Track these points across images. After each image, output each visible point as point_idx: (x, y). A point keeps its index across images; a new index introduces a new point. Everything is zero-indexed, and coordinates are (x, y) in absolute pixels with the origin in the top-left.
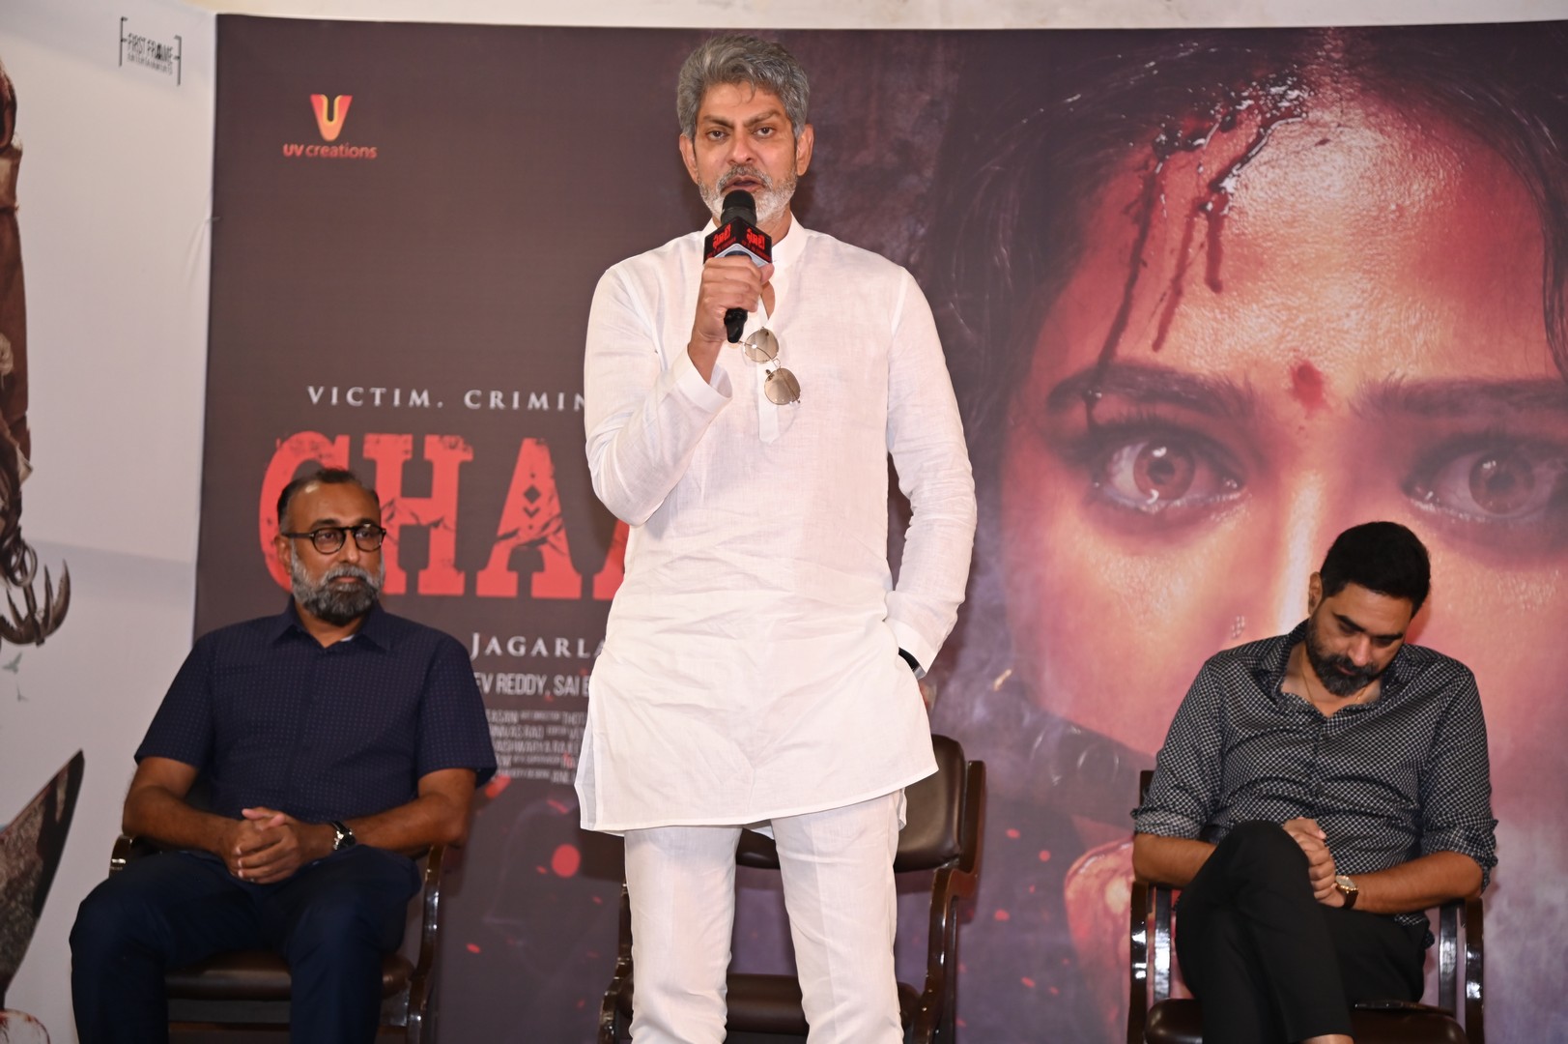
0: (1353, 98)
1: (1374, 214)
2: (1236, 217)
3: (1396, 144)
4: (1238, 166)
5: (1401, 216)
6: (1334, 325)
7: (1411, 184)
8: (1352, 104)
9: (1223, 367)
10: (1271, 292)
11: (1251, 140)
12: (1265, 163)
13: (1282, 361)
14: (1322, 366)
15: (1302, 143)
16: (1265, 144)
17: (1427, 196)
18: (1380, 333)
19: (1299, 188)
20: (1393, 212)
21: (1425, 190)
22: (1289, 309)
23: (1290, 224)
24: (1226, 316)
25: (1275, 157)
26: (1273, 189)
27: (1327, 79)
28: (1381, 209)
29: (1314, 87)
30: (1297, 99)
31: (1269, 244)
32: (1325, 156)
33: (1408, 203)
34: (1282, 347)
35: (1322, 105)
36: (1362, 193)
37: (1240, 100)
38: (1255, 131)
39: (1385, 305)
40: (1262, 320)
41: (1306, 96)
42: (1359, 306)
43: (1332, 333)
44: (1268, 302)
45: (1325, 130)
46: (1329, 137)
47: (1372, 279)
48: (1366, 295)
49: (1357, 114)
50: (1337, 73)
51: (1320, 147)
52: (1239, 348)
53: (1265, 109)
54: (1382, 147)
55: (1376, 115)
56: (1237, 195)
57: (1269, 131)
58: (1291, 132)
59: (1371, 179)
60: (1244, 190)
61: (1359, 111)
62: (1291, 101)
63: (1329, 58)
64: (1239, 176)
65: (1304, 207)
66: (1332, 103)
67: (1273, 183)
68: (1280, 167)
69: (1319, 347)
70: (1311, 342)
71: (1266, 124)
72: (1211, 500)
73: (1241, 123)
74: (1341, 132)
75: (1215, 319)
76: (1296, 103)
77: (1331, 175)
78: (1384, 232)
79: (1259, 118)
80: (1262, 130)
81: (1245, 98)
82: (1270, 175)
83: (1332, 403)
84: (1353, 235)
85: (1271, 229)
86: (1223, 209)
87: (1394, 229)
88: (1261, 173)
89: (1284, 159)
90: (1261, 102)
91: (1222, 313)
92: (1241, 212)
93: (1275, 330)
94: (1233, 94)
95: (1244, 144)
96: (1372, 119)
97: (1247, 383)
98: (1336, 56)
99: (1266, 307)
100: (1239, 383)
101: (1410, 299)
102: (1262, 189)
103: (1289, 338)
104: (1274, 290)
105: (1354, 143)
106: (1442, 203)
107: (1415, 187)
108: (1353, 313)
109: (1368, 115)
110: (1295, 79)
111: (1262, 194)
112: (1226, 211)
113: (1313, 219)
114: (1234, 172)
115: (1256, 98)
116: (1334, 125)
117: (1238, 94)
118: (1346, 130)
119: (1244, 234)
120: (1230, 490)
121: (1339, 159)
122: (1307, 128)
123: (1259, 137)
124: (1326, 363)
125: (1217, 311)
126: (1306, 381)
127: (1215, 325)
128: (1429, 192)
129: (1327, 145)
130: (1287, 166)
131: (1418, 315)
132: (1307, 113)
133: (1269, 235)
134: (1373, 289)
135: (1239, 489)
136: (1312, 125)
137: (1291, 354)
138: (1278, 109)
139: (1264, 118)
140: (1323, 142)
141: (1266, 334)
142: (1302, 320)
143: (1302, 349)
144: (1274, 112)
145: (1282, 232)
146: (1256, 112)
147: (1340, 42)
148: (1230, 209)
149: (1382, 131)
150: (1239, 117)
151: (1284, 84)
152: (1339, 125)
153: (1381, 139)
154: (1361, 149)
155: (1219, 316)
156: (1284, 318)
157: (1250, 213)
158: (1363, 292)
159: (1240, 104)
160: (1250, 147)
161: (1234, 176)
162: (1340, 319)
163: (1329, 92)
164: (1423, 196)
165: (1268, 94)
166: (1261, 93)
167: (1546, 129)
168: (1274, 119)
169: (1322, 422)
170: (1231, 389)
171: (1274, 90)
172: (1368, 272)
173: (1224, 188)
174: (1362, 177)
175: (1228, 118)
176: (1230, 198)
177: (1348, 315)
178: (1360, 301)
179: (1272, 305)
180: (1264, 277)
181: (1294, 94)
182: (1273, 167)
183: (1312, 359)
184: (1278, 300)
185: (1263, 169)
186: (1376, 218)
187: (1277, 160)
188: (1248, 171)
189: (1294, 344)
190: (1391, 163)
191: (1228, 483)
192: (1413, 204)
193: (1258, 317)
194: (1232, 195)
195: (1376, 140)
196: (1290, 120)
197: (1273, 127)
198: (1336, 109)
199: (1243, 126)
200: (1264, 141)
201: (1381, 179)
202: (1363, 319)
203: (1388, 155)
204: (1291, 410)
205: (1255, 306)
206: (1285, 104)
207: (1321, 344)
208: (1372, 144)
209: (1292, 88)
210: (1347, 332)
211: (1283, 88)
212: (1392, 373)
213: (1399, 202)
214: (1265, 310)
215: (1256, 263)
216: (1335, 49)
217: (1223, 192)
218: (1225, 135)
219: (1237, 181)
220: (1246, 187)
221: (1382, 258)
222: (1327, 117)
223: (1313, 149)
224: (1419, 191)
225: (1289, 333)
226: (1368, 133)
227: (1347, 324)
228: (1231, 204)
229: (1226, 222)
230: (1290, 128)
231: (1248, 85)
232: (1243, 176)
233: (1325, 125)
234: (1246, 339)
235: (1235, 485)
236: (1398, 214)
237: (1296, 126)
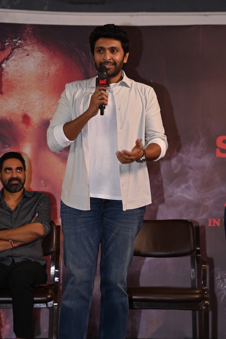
0: (35, 44)
1: (42, 74)
2: (6, 74)
3: (47, 56)
4: (6, 60)
5: (49, 75)
6: (33, 104)
7: (51, 67)
8: (35, 45)
9: (4, 115)
10: (16, 95)
11: (9, 53)
12: (13, 60)
13: (20, 113)
14: (30, 115)
15: (22, 55)
16: (13, 55)
17: (55, 71)
18: (45, 106)
19: (22, 67)
20: (47, 74)
21: (54, 69)
22: (21, 99)
23: (21, 76)
24: (4, 101)
25: (15, 58)
26: (15, 67)
27: (28, 38)
28: (44, 73)
29: (25, 40)
30: (20, 43)
31: (15, 82)
32: (28, 59)
33: (50, 72)
34: (19, 109)
35: (27, 45)
36: (39, 69)
37: (5, 43)
38: (10, 51)
39: (45, 99)
40: (14, 102)
41: (23, 42)
42: (39, 99)
43: (32, 106)
44: (15, 98)
45: (28, 52)
46: (29, 54)
47: (42, 92)
48: (40, 96)
49: (36, 48)
50: (30, 37)
51: (27, 57)
52: (8, 110)
53: (12, 45)
54: (43, 57)
55: (41, 48)
56: (6, 68)
57: (14, 51)
58: (19, 52)
59: (41, 65)
60: (8, 67)
61: (37, 47)
62: (19, 43)
63: (28, 32)
64: (6, 63)
65: (24, 72)
66: (30, 44)
67: (15, 65)
68: (17, 61)
69: (29, 110)
70: (27, 108)
71: (13, 49)
72: (2, 150)
73: (6, 49)
74: (32, 53)
75: (1, 102)
76: (20, 44)
77: (30, 64)
78: (45, 79)
79: (11, 48)
80: (12, 51)
81: (7, 42)
82: (14, 63)
83: (33, 124)
84: (37, 80)
85: (15, 78)
86: (2, 72)
87: (47, 79)
88: (12, 63)
89: (18, 59)
90: (11, 43)
91: (3, 100)
92: (7, 73)
93: (17, 105)
94: (3, 41)
95: (7, 55)
96: (40, 49)
97: (11, 119)
98: (30, 32)
99: (15, 99)
100: (8, 119)
101: (52, 97)
102: (12, 67)
103: (21, 107)
104: (17, 94)
105: (36, 55)
106: (59, 72)
107: (52, 68)
108: (37, 101)
109: (39, 48)
110: (20, 38)
111: (12, 68)
112: (3, 73)
113: (26, 76)
114: (5, 62)
115: (10, 42)
116: (30, 50)
117: (5, 41)
118: (34, 52)
119: (8, 79)
120: (7, 148)
121: (32, 60)
122: (23, 51)
123: (11, 53)
124: (31, 114)
125: (2, 100)
126: (26, 119)
127: (1, 103)
128: (56, 69)
129: (29, 56)
130: (19, 61)
131: (54, 102)
132: (23, 47)
133: (15, 79)
134: (42, 94)
135: (9, 147)
136: (25, 50)
137: (22, 112)
138: (16, 45)
139: (12, 48)
140: (28, 55)
141: (15, 106)
142: (24, 102)
143: (25, 110)
144: (15, 46)
145: (18, 79)
146: (10, 46)
147: (31, 28)
148: (4, 72)
149: (43, 53)
150: (5, 47)
151: (17, 39)
152: (32, 51)
153: (43, 55)
154: (38, 57)
155: (2, 101)
156: (20, 102)
157: (10, 73)
158: (40, 95)
159: (5, 44)
160: (9, 55)
161: (5, 63)
162: (34, 102)
163: (29, 42)
164: (54, 70)
165: (13, 41)
166: (11, 41)
167: (83, 54)
168: (15, 48)
169: (30, 129)
170: (6, 121)
171: (14, 40)
172: (41, 90)
173: (2, 66)
174: (38, 65)
175: (2, 47)
176: (4, 69)
177: (36, 101)
178: (39, 98)
179: (16, 98)
180: (14, 91)
181: (20, 42)
182: (15, 61)
183: (27, 113)
184: (18, 97)
185: (12, 61)
186: (42, 76)
187: (16, 59)
188: (9, 62)
189: (23, 109)
190: (46, 61)
191: (6, 146)
192: (51, 72)
193: (13, 101)
194: (5, 68)
195: (41, 55)
196: (19, 49)
197: (15, 50)
198: (31, 46)
199: (7, 50)
200: (12, 54)
201: (43, 66)
202: (40, 102)
203: (45, 59)
204: (22, 126)
205: (12, 99)
206: (17, 44)
207: (30, 109)
208: (41, 56)
209: (19, 40)
210: (36, 106)
211: (16, 40)
212: (48, 117)
213: (48, 72)
214: (15, 100)
215: (12, 87)
216: (29, 30)
217: (2, 67)
218: (2, 52)
219: (6, 65)
220: (8, 66)
221: (44, 86)
222: (29, 48)
223: (25, 57)
224: (53, 69)
225: (21, 106)
226: (39, 53)
227: (36, 104)
228: (4, 71)
229: (3, 76)
230: (19, 51)
231: (7, 39)
232: (7, 63)
233: (28, 50)
234: (10, 107)
235: (8, 146)
236: (48, 75)
237: (20, 50)
